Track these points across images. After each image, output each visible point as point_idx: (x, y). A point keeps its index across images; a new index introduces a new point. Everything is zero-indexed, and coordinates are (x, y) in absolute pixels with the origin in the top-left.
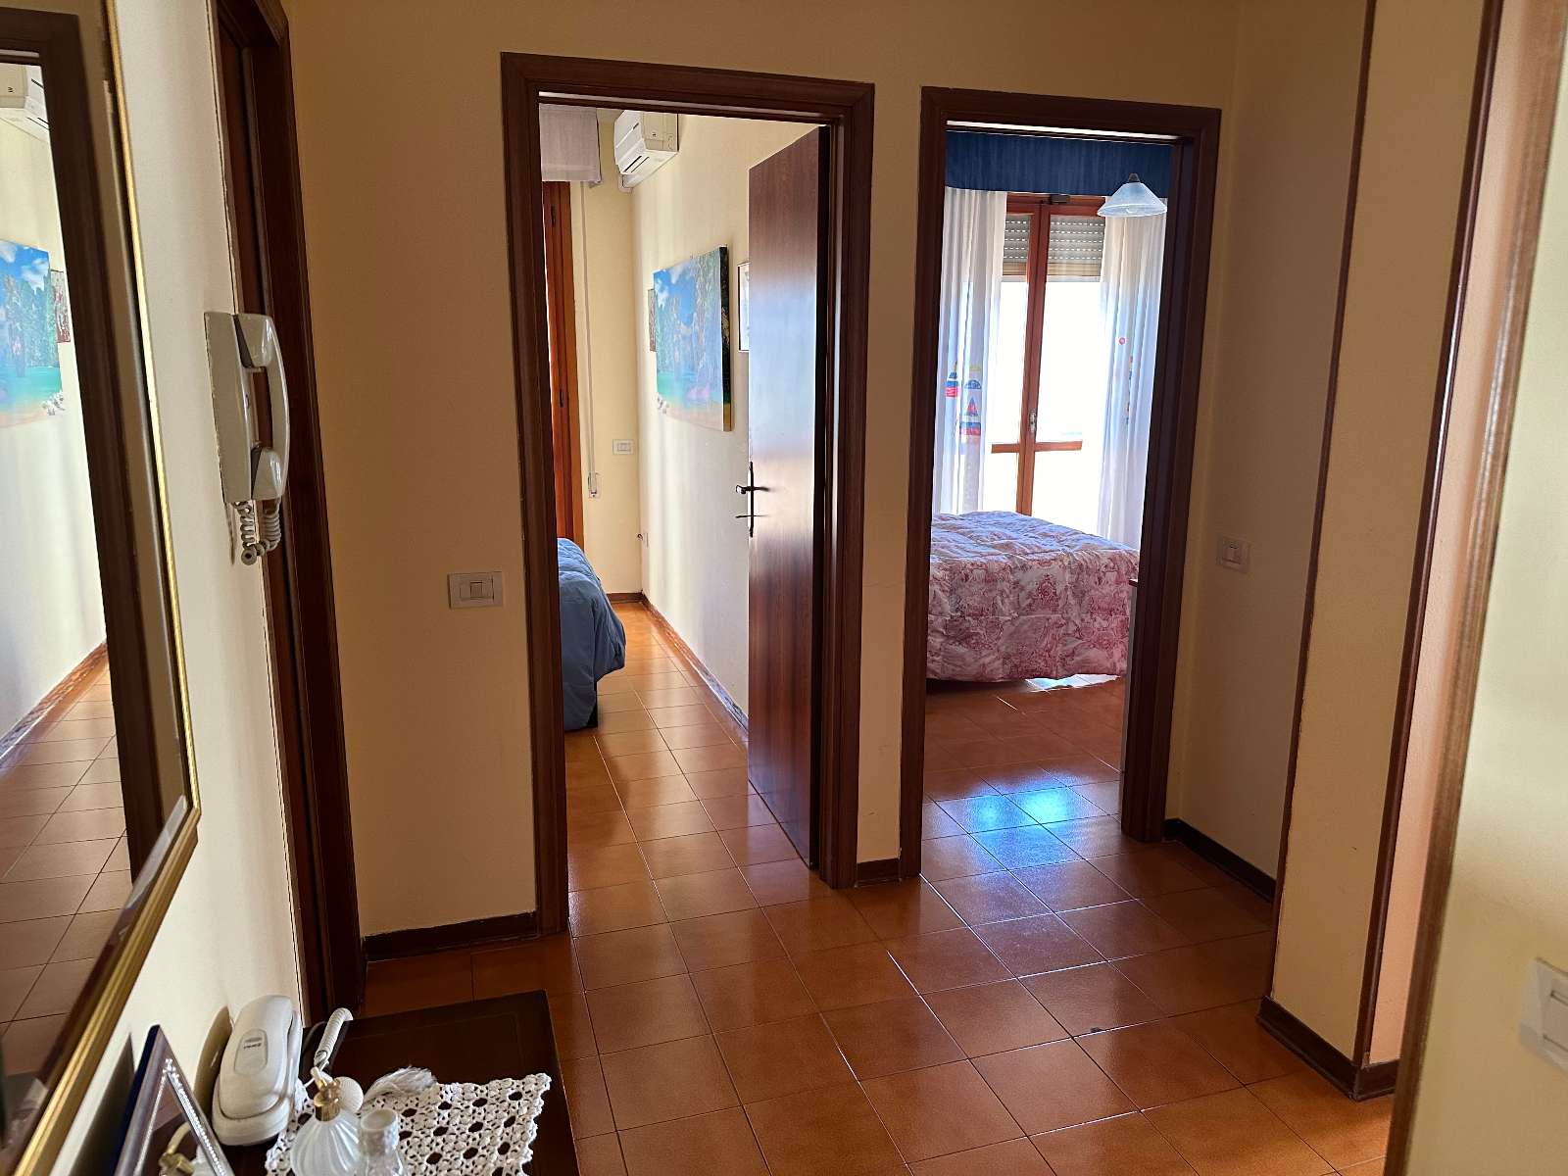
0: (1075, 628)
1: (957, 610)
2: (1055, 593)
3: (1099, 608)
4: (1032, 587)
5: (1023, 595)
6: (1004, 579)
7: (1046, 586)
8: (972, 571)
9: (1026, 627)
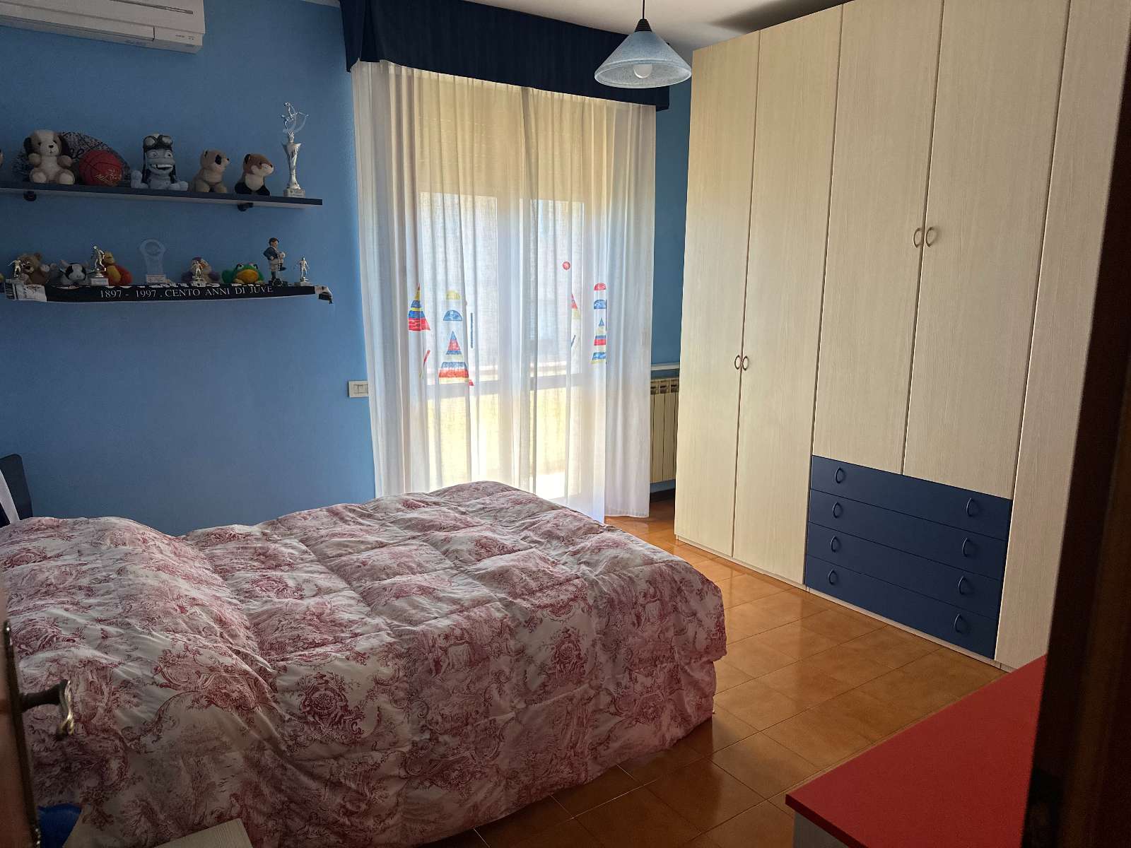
0: (609, 699)
1: (423, 729)
2: (579, 656)
3: (640, 660)
4: (544, 655)
5: (532, 669)
6: (500, 652)
7: (566, 649)
8: (445, 651)
9: (539, 721)
